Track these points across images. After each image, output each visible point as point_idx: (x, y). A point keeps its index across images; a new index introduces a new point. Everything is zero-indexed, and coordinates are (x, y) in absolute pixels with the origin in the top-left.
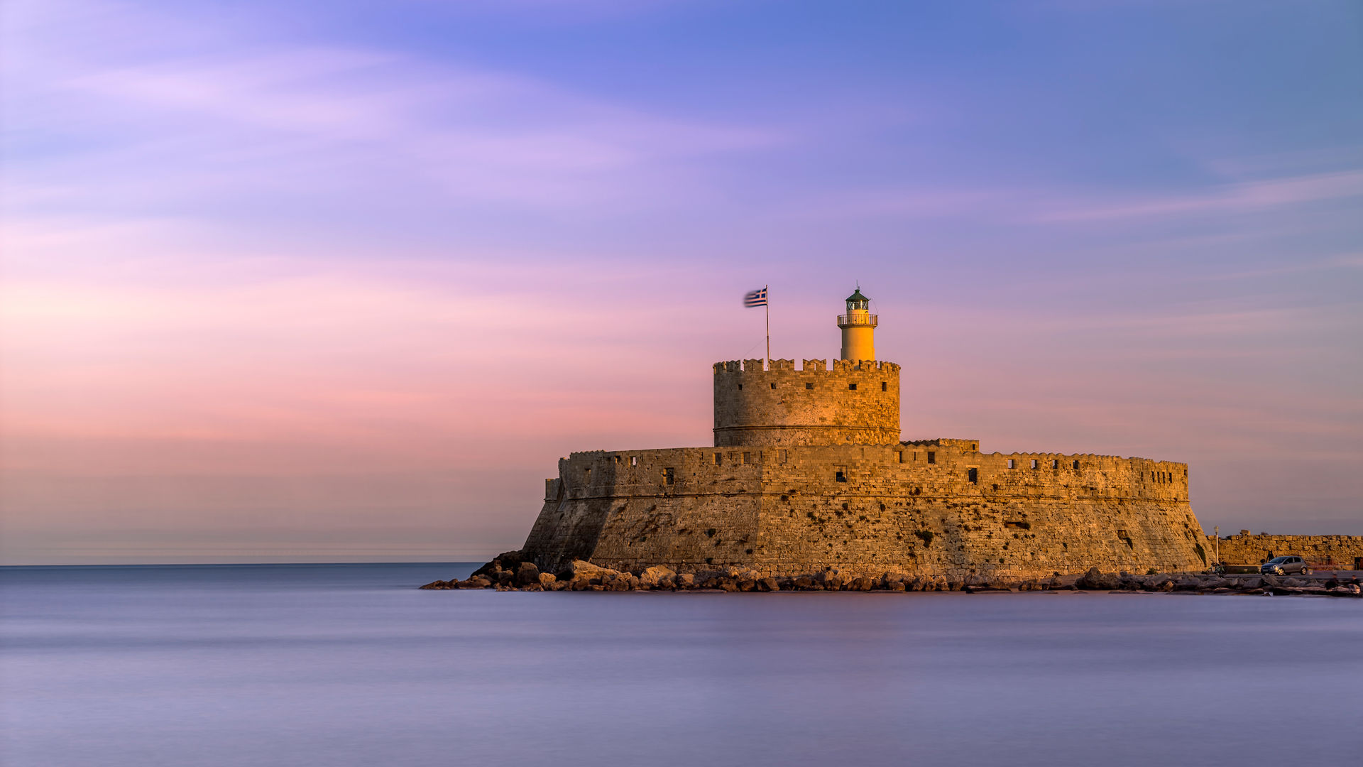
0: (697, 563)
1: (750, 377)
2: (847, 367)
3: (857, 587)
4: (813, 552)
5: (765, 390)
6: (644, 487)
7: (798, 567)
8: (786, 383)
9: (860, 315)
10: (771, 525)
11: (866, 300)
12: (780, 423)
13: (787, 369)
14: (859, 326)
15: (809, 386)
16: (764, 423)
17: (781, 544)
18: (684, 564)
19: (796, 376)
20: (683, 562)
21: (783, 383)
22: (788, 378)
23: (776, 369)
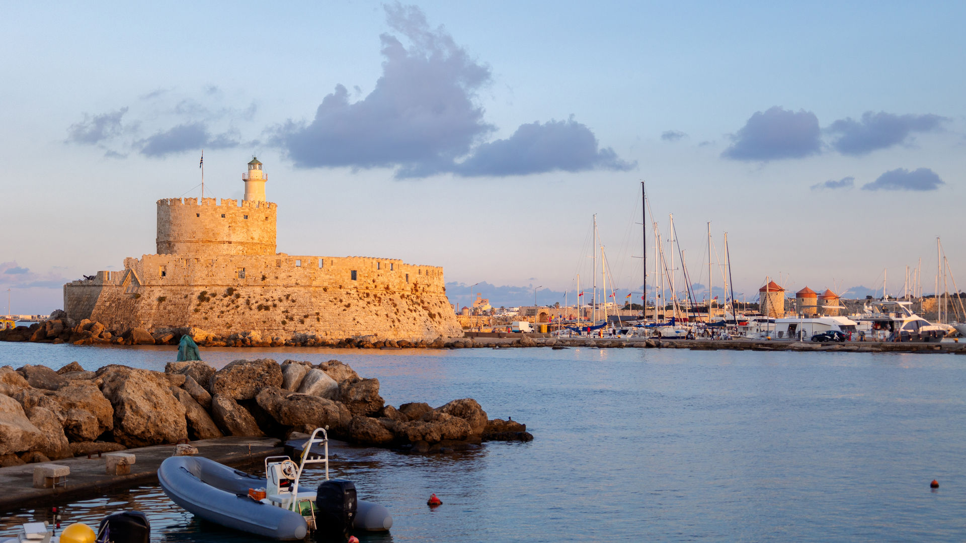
0: (276, 330)
1: (207, 209)
2: (265, 206)
3: (375, 346)
4: (348, 323)
5: (217, 218)
6: (221, 279)
7: (341, 333)
8: (232, 214)
9: (256, 173)
10: (320, 306)
11: (260, 164)
12: (227, 240)
13: (233, 205)
14: (255, 180)
15: (246, 217)
16: (216, 239)
17: (329, 318)
18: (266, 330)
19: (238, 210)
20: (265, 329)
21: (230, 214)
22: (233, 212)
23: (225, 205)
